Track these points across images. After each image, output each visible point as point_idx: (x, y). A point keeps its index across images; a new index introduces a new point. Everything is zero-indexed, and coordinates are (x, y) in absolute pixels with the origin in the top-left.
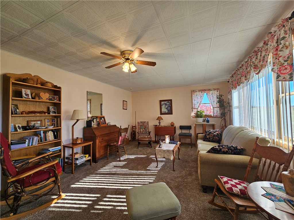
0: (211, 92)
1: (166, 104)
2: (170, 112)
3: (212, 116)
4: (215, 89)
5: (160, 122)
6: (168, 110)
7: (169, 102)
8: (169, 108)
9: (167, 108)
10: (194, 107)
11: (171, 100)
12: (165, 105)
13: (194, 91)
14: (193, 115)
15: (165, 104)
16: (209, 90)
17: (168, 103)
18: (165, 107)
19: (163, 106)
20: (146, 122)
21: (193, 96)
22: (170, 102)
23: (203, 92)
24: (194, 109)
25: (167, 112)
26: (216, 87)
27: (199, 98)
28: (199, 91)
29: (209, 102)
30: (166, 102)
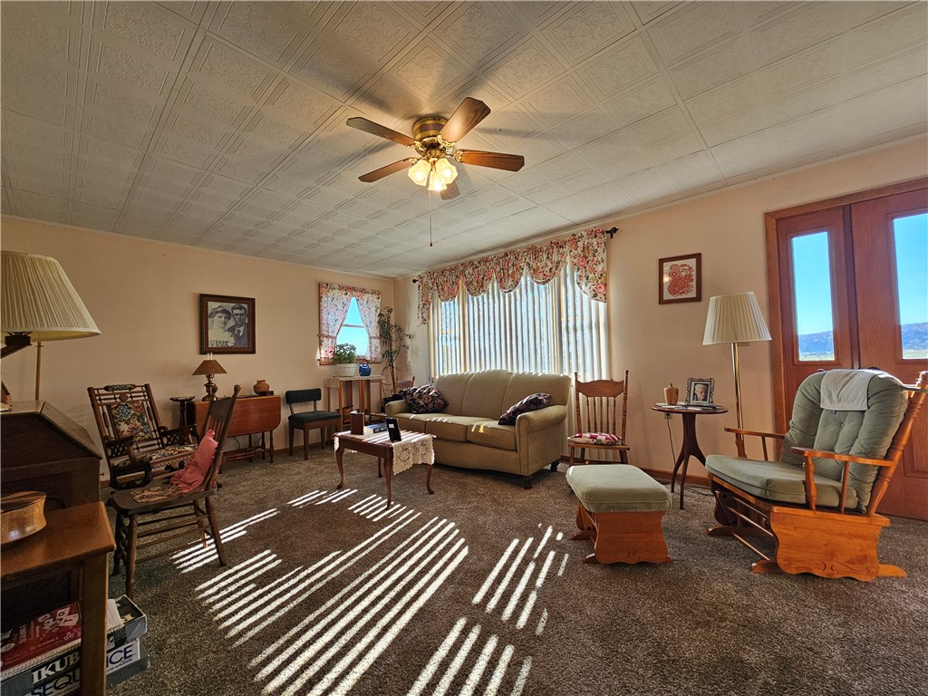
0: (366, 297)
1: (228, 314)
2: (247, 346)
3: (369, 359)
4: (373, 292)
5: (210, 382)
6: (237, 338)
7: (241, 308)
8: (242, 329)
9: (231, 330)
10: (325, 333)
11: (251, 302)
12: (223, 315)
13: (327, 285)
14: (323, 356)
15: (224, 311)
16: (363, 291)
17: (236, 311)
18: (225, 324)
19: (216, 318)
20: (135, 387)
21: (324, 299)
22: (246, 306)
23: (349, 293)
24: (325, 339)
25: (230, 345)
26: (376, 287)
27: (340, 307)
28: (341, 288)
29: (361, 324)
30: (228, 306)
